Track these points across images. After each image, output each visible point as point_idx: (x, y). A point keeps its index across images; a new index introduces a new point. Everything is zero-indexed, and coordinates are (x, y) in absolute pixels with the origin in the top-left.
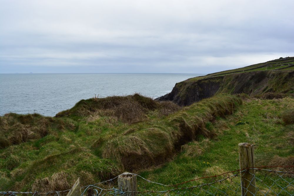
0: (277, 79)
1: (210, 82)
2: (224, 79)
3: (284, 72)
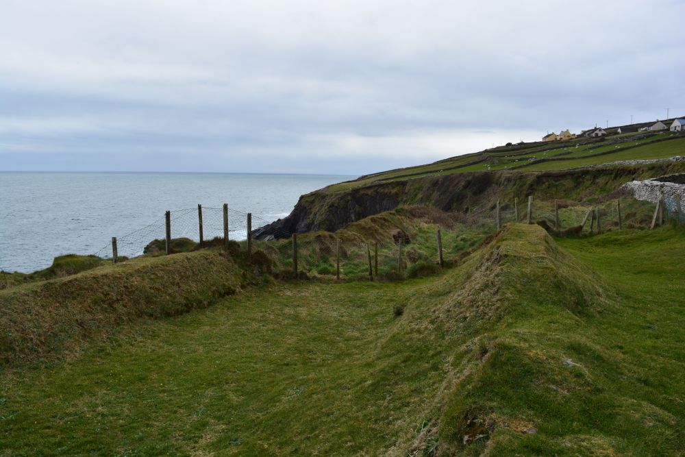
0: (515, 187)
2: (407, 188)
3: (527, 176)
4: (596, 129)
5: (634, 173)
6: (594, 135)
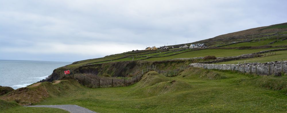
1: (89, 68)
2: (102, 67)
3: (150, 62)
4: (165, 46)
5: (184, 62)
6: (164, 48)
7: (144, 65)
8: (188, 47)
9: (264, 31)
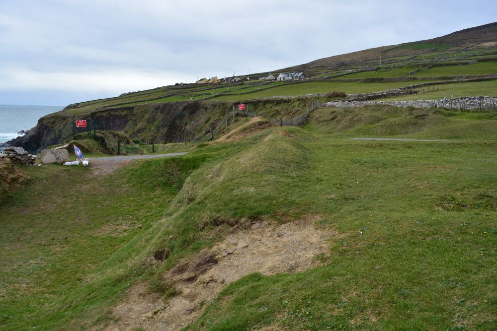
1: (110, 115)
2: (135, 111)
4: (234, 77)
6: (233, 80)
7: (217, 107)
8: (274, 78)
9: (390, 54)
